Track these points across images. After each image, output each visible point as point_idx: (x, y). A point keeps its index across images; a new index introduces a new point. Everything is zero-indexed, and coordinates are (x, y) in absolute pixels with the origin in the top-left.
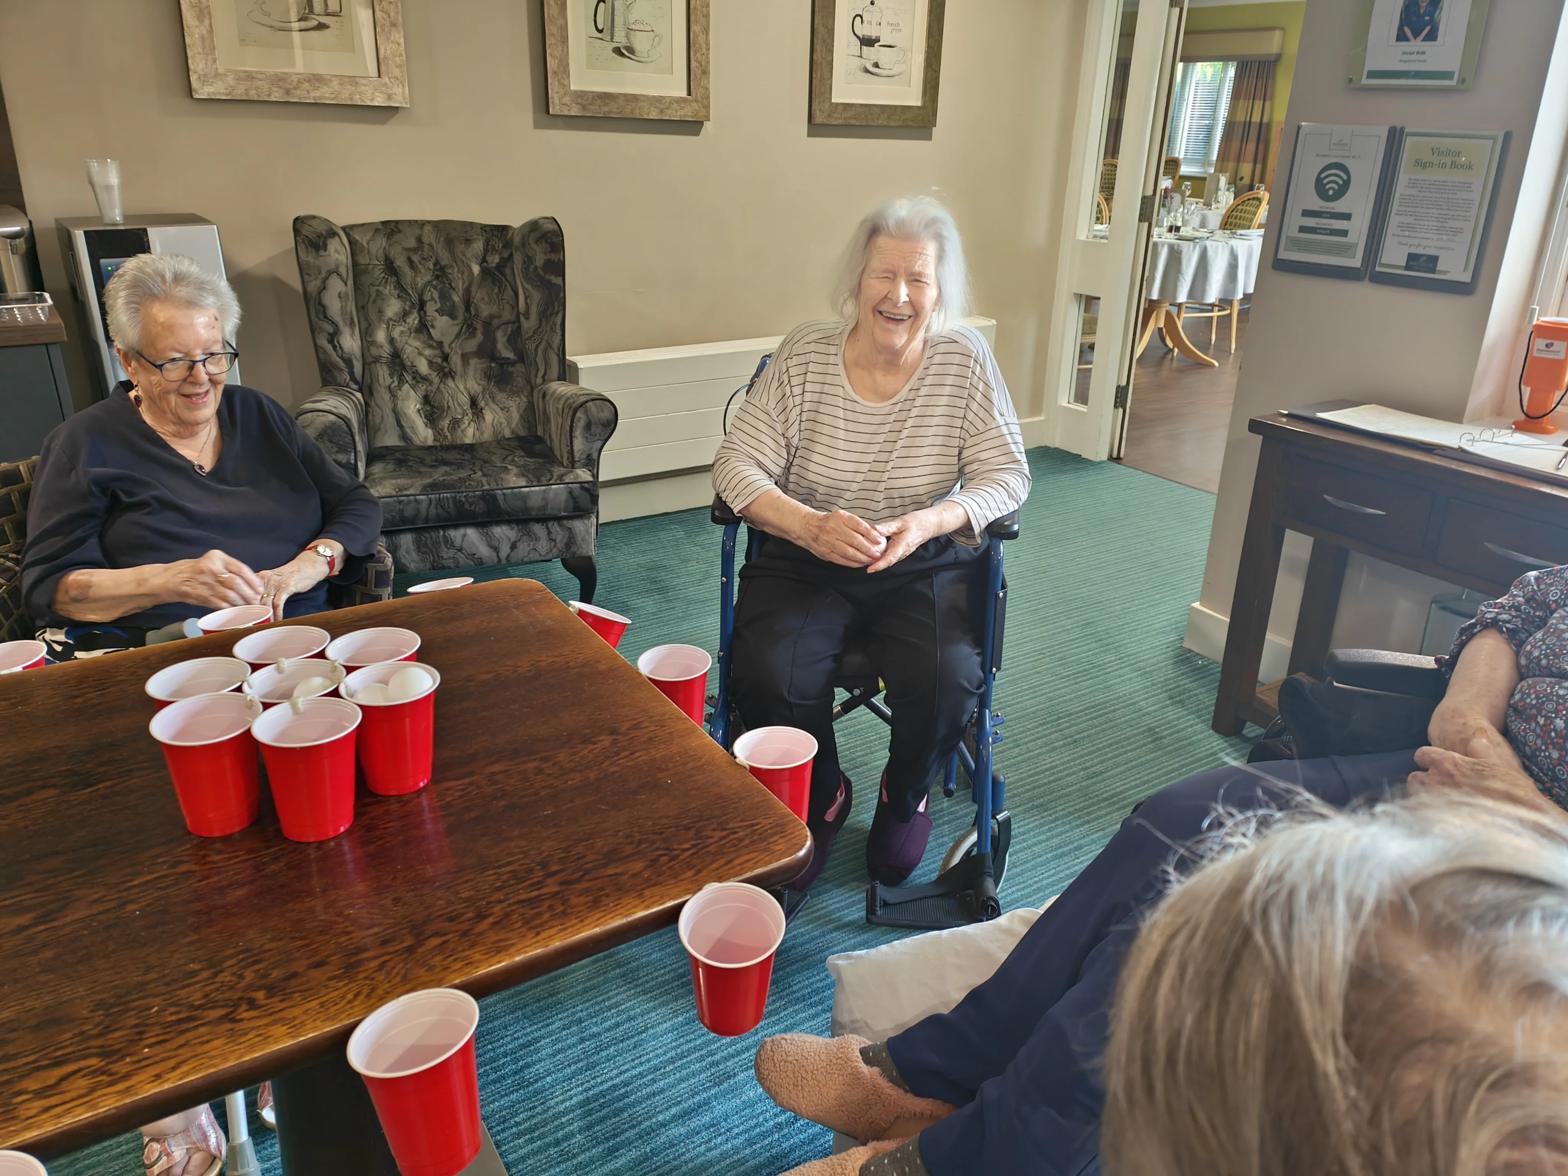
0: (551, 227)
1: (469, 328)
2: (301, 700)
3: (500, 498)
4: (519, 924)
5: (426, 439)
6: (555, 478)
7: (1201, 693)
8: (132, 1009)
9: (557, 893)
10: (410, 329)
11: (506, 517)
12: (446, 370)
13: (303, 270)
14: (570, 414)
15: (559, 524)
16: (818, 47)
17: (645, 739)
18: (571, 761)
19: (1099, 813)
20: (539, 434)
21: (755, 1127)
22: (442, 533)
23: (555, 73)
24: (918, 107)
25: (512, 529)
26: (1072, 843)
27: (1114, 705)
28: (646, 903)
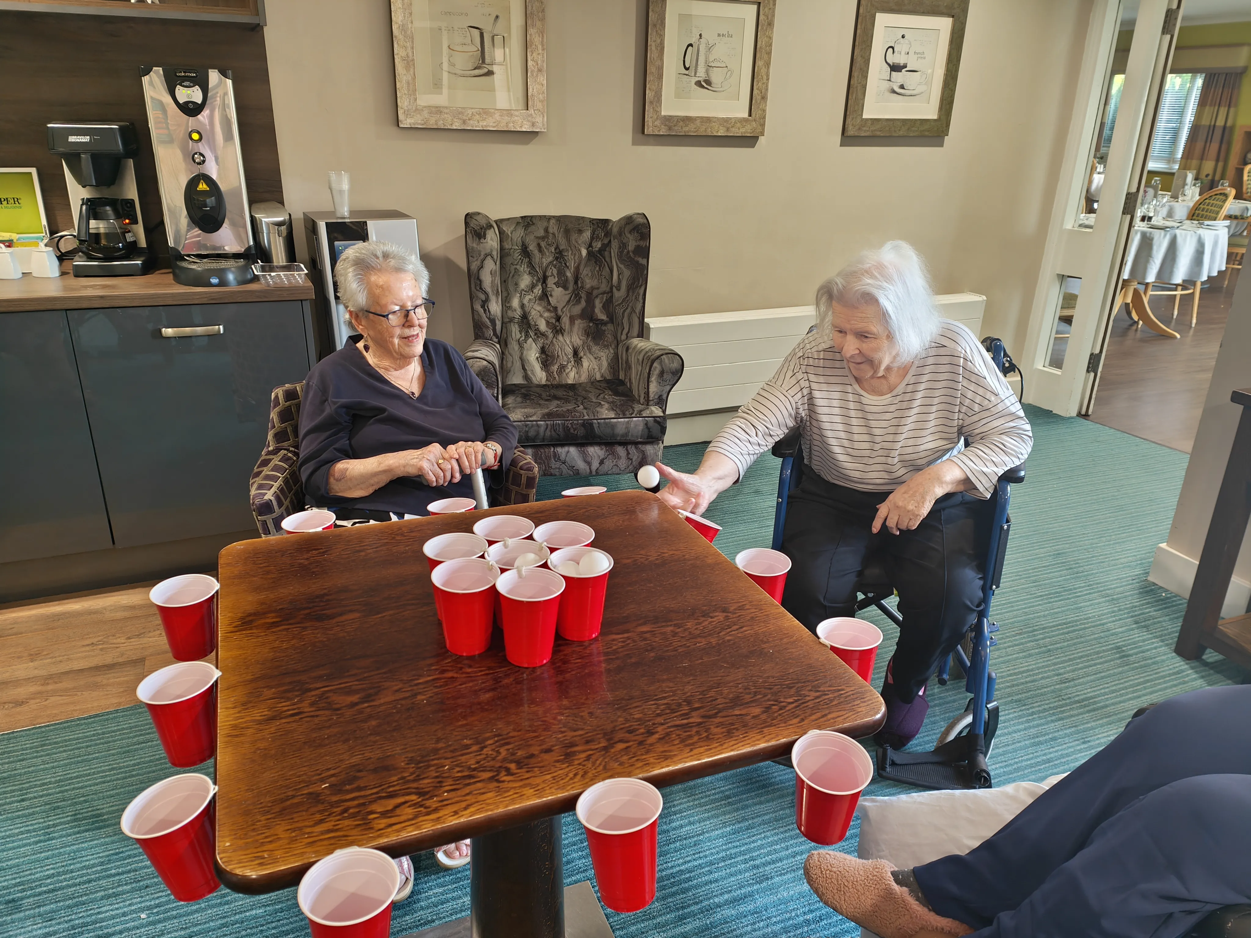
0: (641, 220)
1: (576, 297)
2: (524, 568)
3: (595, 426)
4: (677, 742)
5: (541, 379)
6: (636, 412)
7: (1165, 621)
8: (433, 766)
9: (701, 723)
10: (535, 297)
11: (599, 440)
12: (558, 328)
13: (469, 253)
14: (649, 364)
15: (636, 448)
16: (855, 74)
17: (748, 618)
18: (696, 629)
19: (1072, 713)
20: (620, 378)
21: (789, 919)
22: (552, 449)
23: (651, 103)
24: (935, 120)
25: (602, 449)
26: (1048, 734)
27: (1084, 624)
28: (766, 738)
